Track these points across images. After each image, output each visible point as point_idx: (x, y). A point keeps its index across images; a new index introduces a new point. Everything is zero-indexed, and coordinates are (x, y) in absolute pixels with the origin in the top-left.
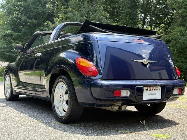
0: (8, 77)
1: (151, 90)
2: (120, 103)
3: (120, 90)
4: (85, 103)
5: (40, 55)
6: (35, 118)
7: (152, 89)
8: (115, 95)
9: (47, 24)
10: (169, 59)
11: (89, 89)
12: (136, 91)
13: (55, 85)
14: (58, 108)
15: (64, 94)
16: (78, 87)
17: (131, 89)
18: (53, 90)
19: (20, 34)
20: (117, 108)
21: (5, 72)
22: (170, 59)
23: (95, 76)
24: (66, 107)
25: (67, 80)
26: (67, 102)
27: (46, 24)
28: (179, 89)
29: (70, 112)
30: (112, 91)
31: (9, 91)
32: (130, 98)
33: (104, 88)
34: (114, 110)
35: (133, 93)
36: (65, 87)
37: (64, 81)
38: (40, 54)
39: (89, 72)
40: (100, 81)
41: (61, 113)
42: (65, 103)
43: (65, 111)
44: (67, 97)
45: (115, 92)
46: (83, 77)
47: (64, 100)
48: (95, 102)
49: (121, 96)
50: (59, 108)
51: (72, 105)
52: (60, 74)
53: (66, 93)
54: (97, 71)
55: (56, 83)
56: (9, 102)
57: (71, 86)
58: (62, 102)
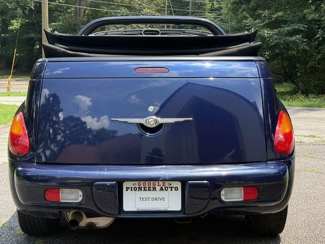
1: (149, 190)
32: (85, 206)
49: (61, 201)
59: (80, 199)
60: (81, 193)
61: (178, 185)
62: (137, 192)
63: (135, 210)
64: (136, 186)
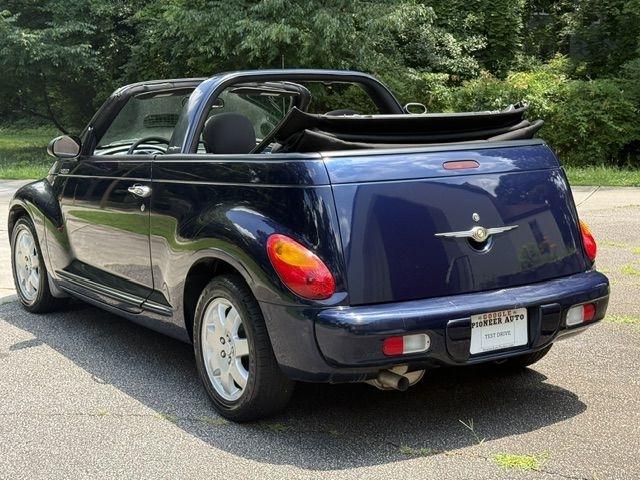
0: (24, 232)
1: (495, 324)
3: (401, 335)
5: (144, 194)
6: (144, 399)
7: (500, 320)
8: (386, 352)
14: (217, 373)
15: (235, 336)
17: (434, 329)
18: (199, 316)
20: (394, 383)
23: (328, 297)
24: (243, 377)
26: (245, 361)
31: (35, 280)
32: (432, 355)
34: (385, 386)
36: (236, 317)
37: (231, 298)
38: (146, 190)
40: (344, 311)
41: (228, 392)
42: (238, 363)
43: (238, 387)
44: (243, 347)
45: (386, 342)
47: (236, 353)
48: (329, 370)
49: (404, 353)
50: (219, 374)
51: (261, 374)
53: (241, 335)
54: (332, 279)
56: (36, 316)
57: (254, 318)
58: (227, 357)
59: (427, 346)
60: (427, 338)
61: (524, 312)
62: (483, 327)
63: (482, 351)
64: (482, 320)
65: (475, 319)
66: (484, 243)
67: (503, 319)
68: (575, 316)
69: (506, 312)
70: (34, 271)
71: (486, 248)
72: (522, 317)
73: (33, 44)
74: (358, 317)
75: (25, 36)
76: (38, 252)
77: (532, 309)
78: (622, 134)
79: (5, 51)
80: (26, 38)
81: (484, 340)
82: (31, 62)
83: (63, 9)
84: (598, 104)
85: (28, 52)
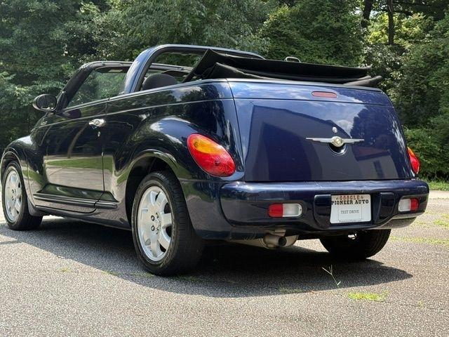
0: (13, 172)
1: (348, 204)
2: (281, 232)
3: (281, 203)
4: (207, 231)
5: (101, 124)
6: (95, 266)
7: (351, 202)
8: (271, 215)
9: (87, 12)
10: (395, 131)
11: (216, 202)
12: (316, 204)
13: (139, 192)
14: (148, 243)
15: (161, 213)
16: (193, 196)
17: (306, 201)
19: (8, 41)
20: (275, 241)
21: (5, 160)
22: (398, 131)
23: (230, 175)
24: (166, 242)
25: (168, 182)
26: (169, 230)
27: (83, 11)
28: (412, 199)
29: (176, 251)
30: (265, 206)
31: (18, 206)
32: (301, 221)
33: (248, 199)
35: (308, 209)
36: (163, 197)
37: (160, 185)
38: (102, 121)
39: (217, 165)
40: (241, 185)
41: (155, 255)
42: (163, 232)
43: (163, 249)
44: (167, 219)
45: (271, 207)
46: (203, 175)
47: (162, 225)
48: (229, 228)
49: (284, 216)
51: (180, 235)
52: (149, 166)
53: (167, 210)
54: (233, 163)
55: (142, 187)
57: (176, 196)
58: (156, 229)
59: (300, 213)
60: (300, 207)
61: (368, 197)
62: (340, 205)
63: (338, 222)
64: (339, 200)
65: (334, 198)
66: (341, 148)
67: (354, 201)
68: (404, 205)
69: (356, 196)
70: (17, 200)
71: (343, 151)
72: (367, 202)
73: (24, 95)
74: (251, 188)
75: (19, 90)
76: (22, 185)
77: (375, 196)
78: (430, 165)
79: (3, 100)
80: (18, 91)
81: (341, 214)
82: (21, 107)
83: (45, 73)
84: (413, 145)
85: (19, 100)
